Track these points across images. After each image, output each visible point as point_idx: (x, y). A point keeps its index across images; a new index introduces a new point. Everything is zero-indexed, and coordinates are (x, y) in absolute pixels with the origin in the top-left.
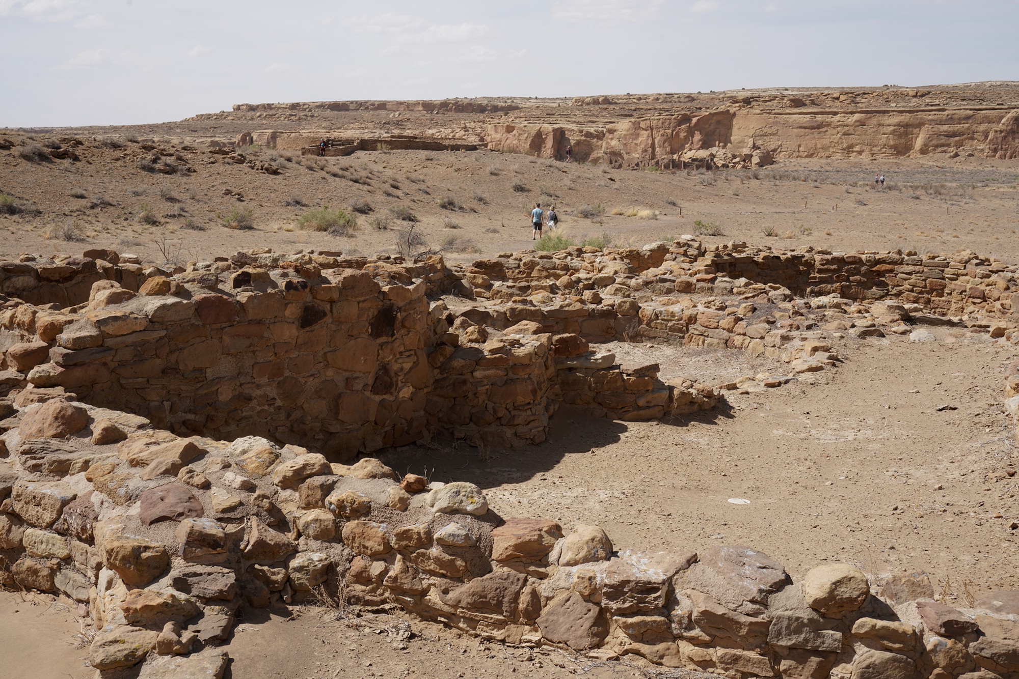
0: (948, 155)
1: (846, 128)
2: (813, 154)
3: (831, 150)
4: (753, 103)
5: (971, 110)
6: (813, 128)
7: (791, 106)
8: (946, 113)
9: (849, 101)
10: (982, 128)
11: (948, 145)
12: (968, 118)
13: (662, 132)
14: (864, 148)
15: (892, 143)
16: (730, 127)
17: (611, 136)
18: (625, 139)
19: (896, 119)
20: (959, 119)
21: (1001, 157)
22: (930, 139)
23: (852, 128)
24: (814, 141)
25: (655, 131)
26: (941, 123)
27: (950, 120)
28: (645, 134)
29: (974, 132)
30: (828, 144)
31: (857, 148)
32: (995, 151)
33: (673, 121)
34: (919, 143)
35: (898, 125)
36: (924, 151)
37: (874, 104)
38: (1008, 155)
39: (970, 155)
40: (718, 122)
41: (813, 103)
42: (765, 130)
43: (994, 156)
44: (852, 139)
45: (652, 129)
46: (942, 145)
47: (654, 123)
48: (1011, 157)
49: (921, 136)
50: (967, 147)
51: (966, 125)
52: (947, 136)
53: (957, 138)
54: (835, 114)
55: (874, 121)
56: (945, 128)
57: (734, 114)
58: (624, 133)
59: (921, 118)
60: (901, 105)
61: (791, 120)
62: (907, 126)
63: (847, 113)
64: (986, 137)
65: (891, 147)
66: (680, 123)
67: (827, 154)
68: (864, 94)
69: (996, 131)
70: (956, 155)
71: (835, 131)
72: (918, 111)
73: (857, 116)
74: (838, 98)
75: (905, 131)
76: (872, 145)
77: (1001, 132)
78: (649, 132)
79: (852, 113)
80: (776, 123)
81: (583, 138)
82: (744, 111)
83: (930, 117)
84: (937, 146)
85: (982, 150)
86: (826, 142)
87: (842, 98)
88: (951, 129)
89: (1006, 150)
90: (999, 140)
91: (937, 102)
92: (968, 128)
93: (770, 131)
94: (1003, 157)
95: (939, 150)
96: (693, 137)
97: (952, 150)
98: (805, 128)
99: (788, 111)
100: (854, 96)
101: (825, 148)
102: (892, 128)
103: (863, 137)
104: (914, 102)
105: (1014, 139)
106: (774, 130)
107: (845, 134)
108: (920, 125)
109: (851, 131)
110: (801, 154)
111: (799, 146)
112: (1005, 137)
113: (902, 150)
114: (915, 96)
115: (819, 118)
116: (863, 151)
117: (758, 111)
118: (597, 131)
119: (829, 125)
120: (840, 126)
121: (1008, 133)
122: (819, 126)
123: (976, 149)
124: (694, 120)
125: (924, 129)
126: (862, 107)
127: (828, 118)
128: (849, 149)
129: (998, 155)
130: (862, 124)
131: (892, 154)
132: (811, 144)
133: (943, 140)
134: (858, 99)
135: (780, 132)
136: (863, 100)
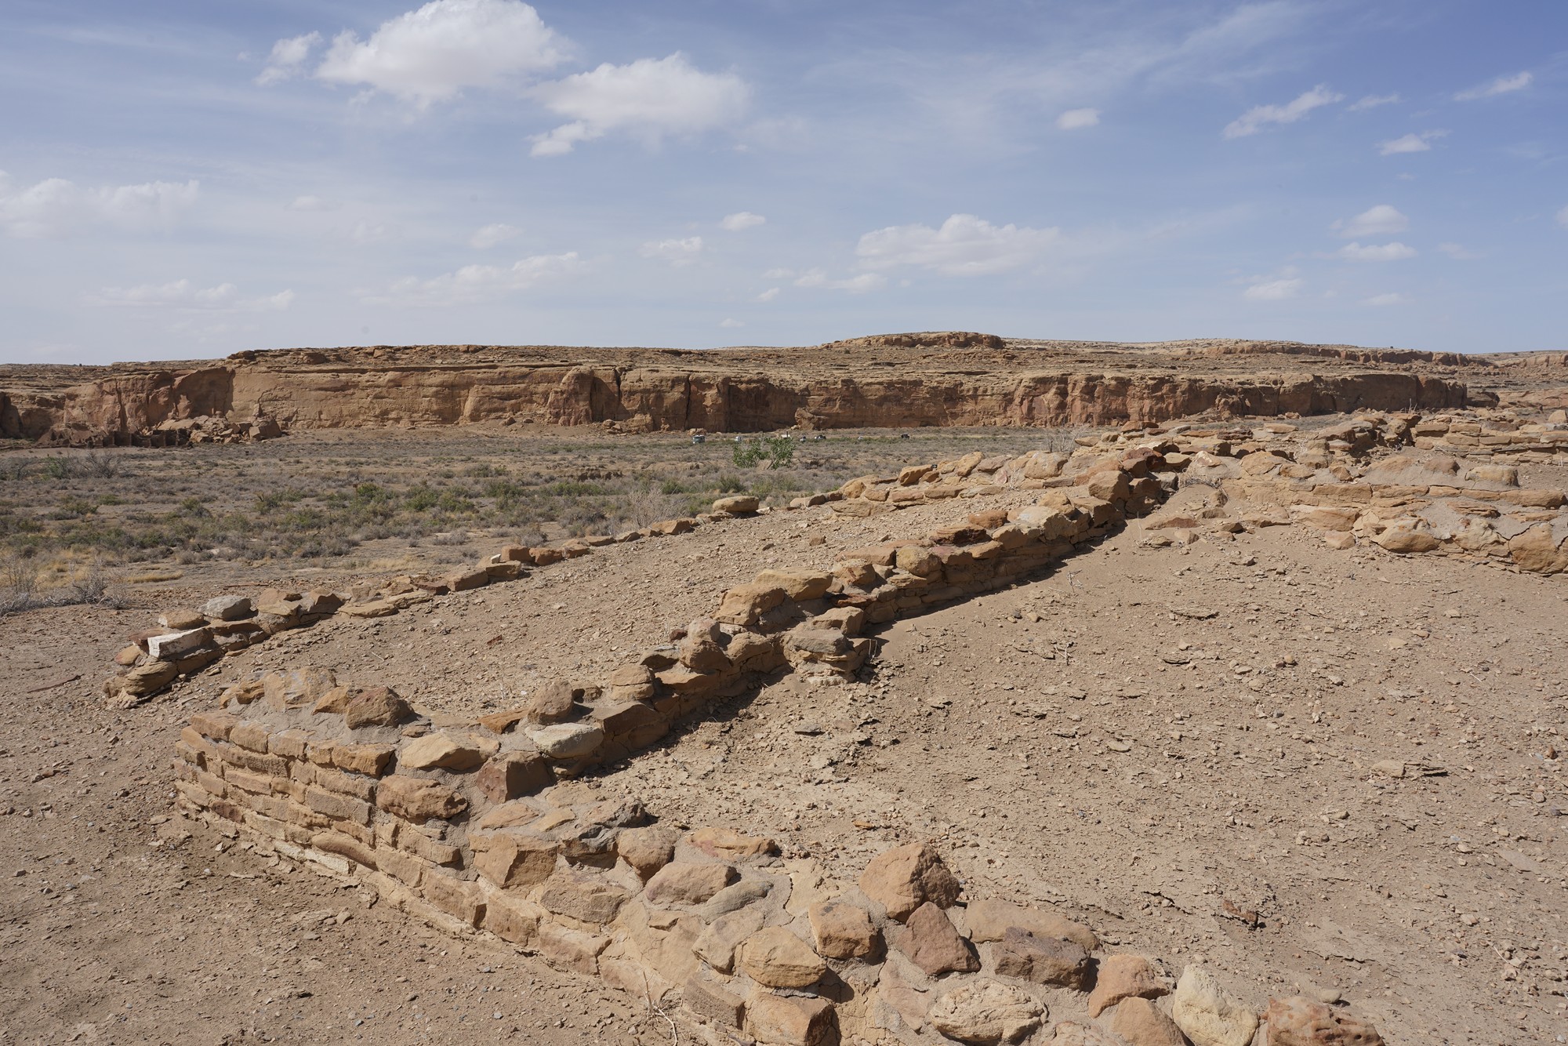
0: (502, 422)
1: (378, 390)
2: (339, 423)
3: (361, 417)
4: (258, 359)
5: (527, 366)
6: (335, 390)
7: (309, 363)
8: (498, 370)
9: (385, 357)
10: (541, 388)
11: (503, 410)
12: (524, 376)
13: (133, 396)
14: (402, 414)
15: (435, 407)
16: (229, 390)
17: (72, 403)
18: (90, 407)
19: (438, 378)
20: (514, 378)
21: (564, 424)
22: (480, 402)
23: (385, 390)
24: (338, 407)
25: (123, 396)
26: (493, 382)
27: (503, 379)
28: (110, 399)
29: (532, 394)
30: (357, 410)
31: (393, 415)
32: (557, 416)
33: (147, 381)
34: (468, 407)
35: (442, 385)
36: (475, 417)
37: (417, 360)
38: (572, 420)
39: (528, 421)
40: (212, 383)
41: (339, 359)
42: (275, 393)
43: (557, 422)
44: (387, 403)
45: (119, 393)
46: (496, 410)
47: (122, 385)
48: (576, 424)
49: (470, 398)
50: (526, 412)
51: (523, 386)
52: (500, 398)
53: (513, 401)
54: (364, 371)
55: (412, 380)
56: (498, 388)
57: (233, 373)
58: (88, 398)
59: (469, 377)
60: (449, 361)
61: (307, 380)
62: (452, 386)
63: (378, 371)
64: (546, 400)
65: (435, 413)
66: (157, 384)
67: (356, 422)
68: (406, 348)
69: (556, 392)
70: (512, 421)
71: (364, 394)
72: (464, 368)
73: (390, 375)
74: (372, 354)
75: (450, 394)
76: (411, 411)
77: (562, 393)
78: (115, 396)
79: (385, 371)
80: (288, 384)
81: (36, 406)
82: (246, 369)
83: (480, 376)
84: (490, 411)
85: (543, 415)
86: (354, 407)
87: (377, 353)
88: (505, 390)
89: (570, 415)
90: (561, 404)
91: (491, 358)
92: (525, 389)
93: (281, 394)
94: (567, 423)
95: (493, 415)
96: (177, 403)
97: (508, 415)
98: (326, 390)
99: (303, 369)
100: (392, 352)
101: (353, 416)
102: (434, 389)
103: (400, 401)
104: (463, 359)
105: (577, 401)
106: (286, 392)
107: (376, 397)
108: (468, 385)
109: (385, 393)
110: (323, 422)
111: (320, 413)
112: (567, 400)
113: (448, 415)
114: (466, 352)
115: (343, 377)
116: (401, 418)
117: (264, 369)
118: (56, 397)
119: (356, 386)
120: (371, 386)
121: (570, 395)
122: (344, 387)
123: (535, 414)
124: (178, 380)
125: (473, 390)
126: (401, 364)
127: (355, 378)
128: (383, 416)
129: (560, 421)
130: (396, 383)
131: (437, 422)
132: (335, 410)
133: (497, 404)
134: (397, 355)
135: (294, 395)
136: (404, 356)
